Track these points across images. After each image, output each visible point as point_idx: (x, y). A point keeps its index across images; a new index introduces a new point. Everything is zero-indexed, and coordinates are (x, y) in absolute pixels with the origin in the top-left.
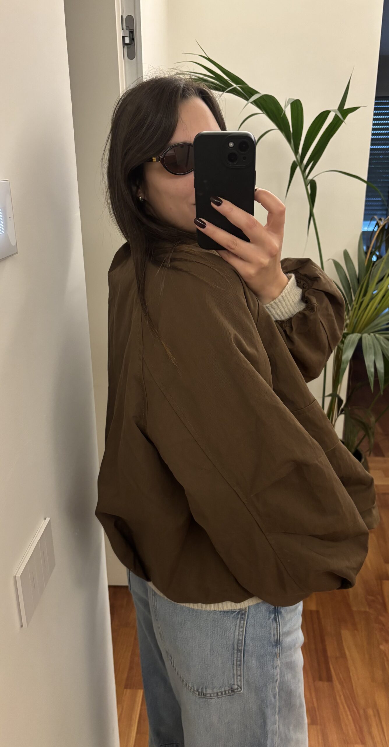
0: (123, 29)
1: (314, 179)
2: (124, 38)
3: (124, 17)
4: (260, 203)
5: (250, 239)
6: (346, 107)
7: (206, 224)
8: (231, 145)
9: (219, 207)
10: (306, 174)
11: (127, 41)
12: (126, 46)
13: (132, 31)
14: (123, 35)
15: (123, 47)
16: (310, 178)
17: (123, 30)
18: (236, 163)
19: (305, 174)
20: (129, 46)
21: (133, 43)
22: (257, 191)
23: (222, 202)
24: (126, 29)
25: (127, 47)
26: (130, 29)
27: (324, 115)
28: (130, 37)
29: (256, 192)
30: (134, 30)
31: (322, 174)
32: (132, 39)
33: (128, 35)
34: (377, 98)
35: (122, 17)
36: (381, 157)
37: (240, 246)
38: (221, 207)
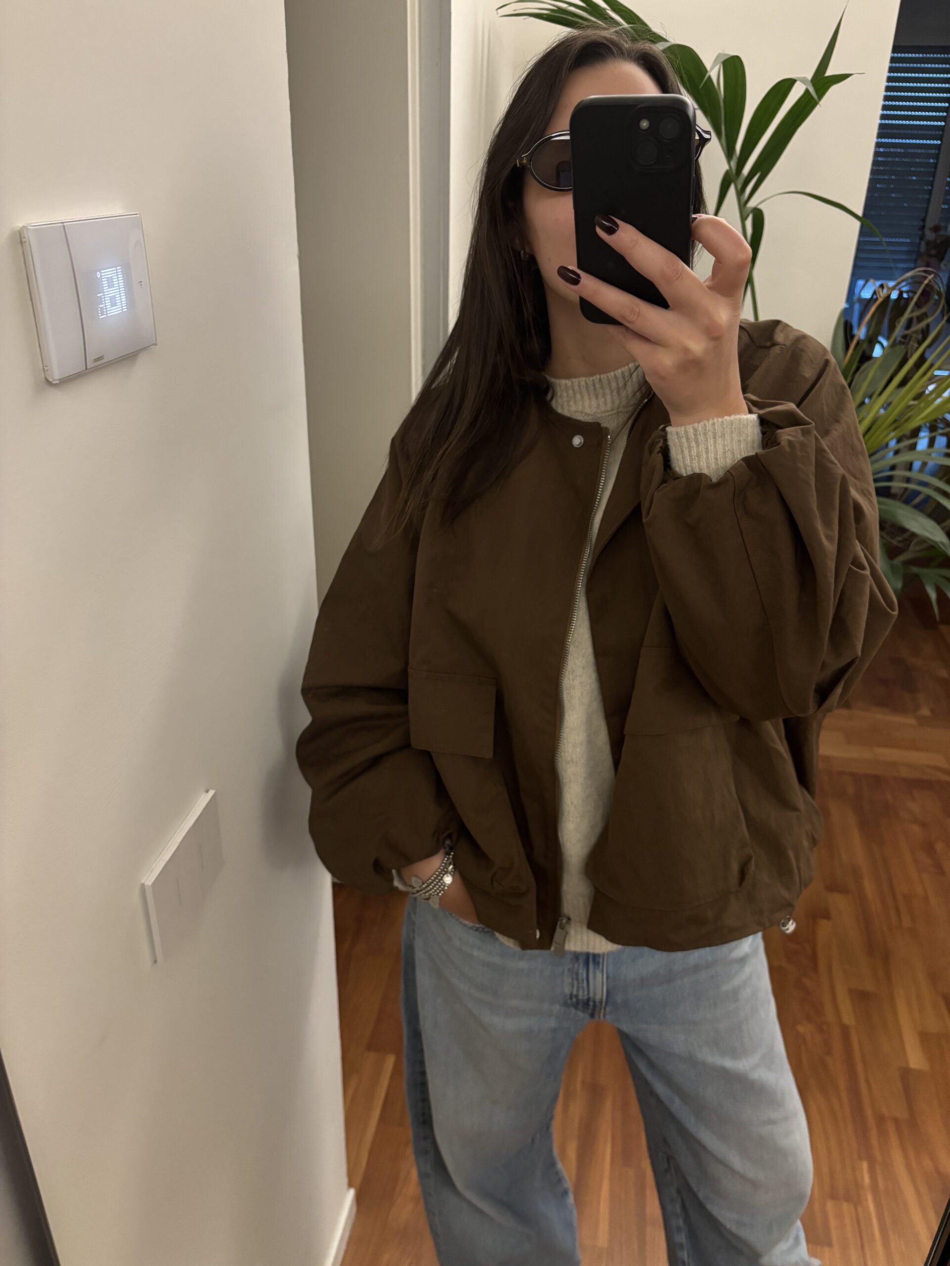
1: (761, 207)
5: (669, 304)
6: (829, 72)
7: (581, 276)
8: (645, 124)
9: (612, 236)
10: (744, 196)
16: (752, 204)
19: (742, 197)
23: (617, 226)
27: (783, 88)
31: (775, 198)
34: (895, 49)
37: (646, 315)
38: (614, 237)
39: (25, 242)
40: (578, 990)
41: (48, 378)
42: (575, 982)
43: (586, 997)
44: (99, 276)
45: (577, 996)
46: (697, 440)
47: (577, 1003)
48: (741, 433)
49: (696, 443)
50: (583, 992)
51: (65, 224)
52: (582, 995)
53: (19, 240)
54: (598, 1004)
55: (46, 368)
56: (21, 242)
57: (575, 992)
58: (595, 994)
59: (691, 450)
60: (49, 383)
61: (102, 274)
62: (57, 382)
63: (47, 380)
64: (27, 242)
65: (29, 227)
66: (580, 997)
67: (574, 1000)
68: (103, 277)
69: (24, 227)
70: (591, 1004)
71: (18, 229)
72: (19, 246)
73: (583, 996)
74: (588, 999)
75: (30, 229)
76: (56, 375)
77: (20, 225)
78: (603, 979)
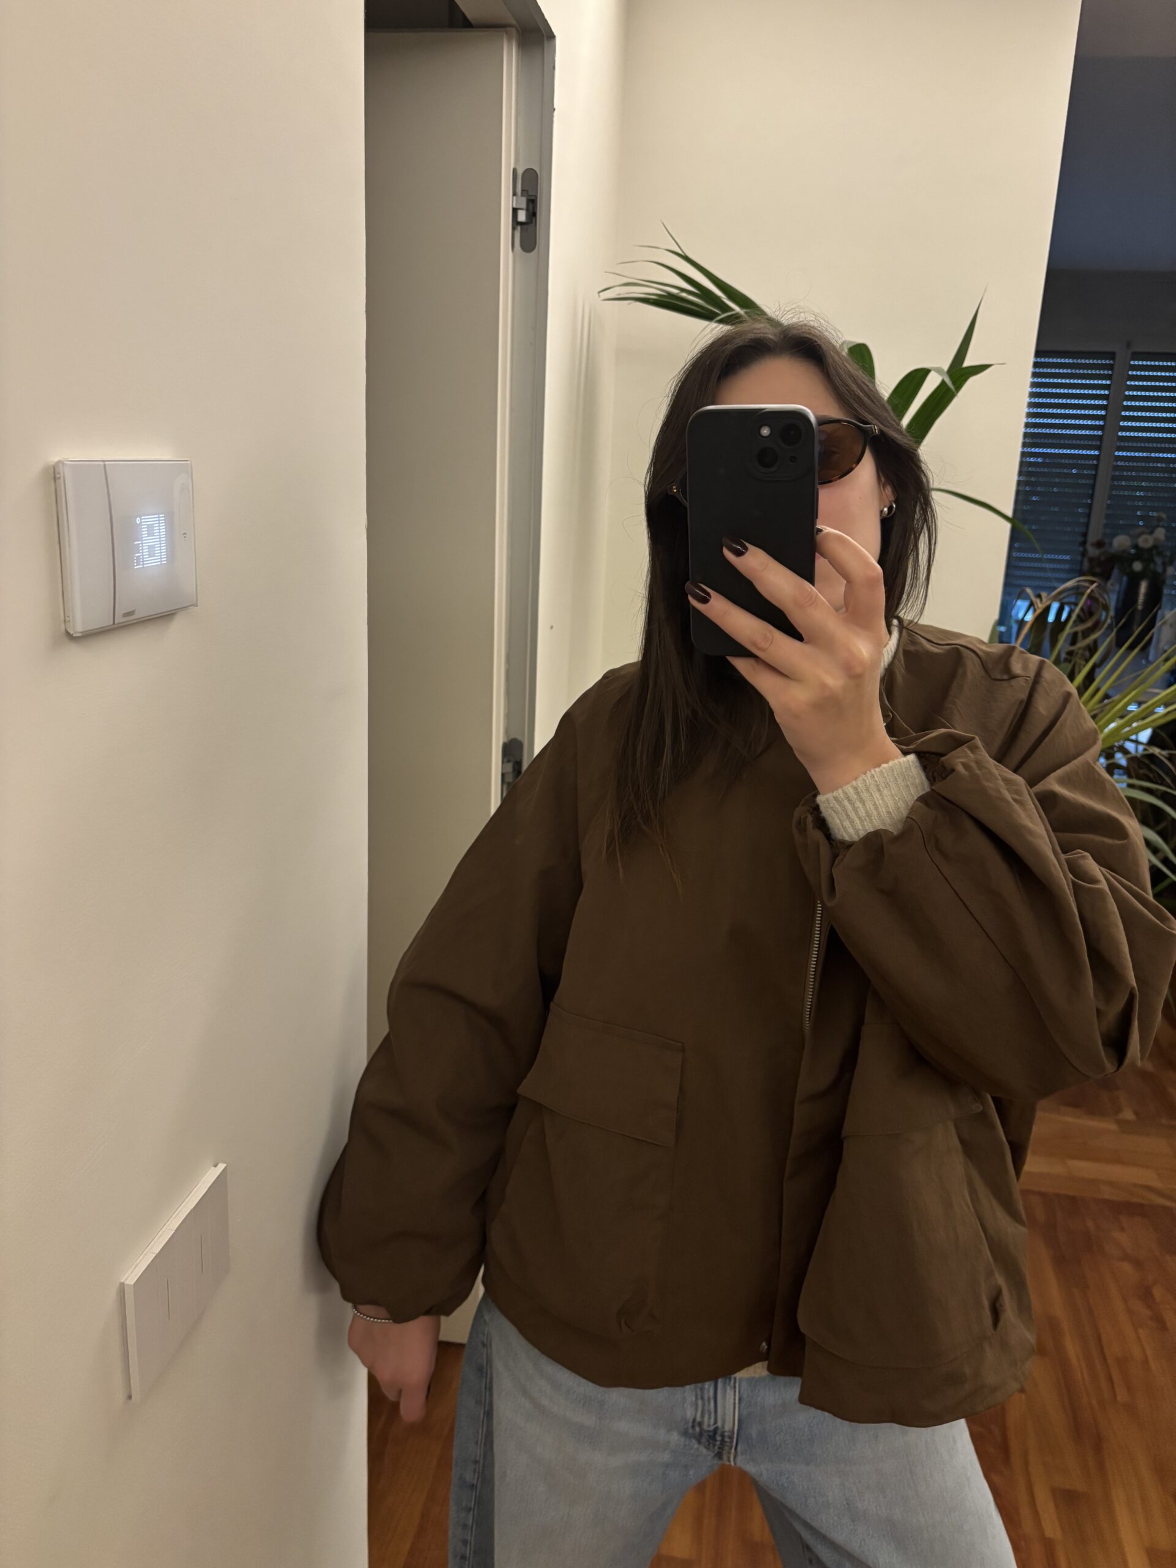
0: (514, 194)
2: (515, 211)
3: (520, 172)
4: (825, 558)
5: (803, 636)
6: (966, 364)
7: (712, 595)
8: (765, 431)
9: (739, 558)
11: (522, 217)
12: (519, 228)
13: (533, 198)
14: (514, 206)
15: (514, 229)
17: (515, 198)
18: (774, 470)
20: (525, 227)
21: (534, 222)
22: (823, 533)
23: (746, 549)
24: (522, 195)
25: (521, 229)
26: (529, 196)
27: (916, 378)
28: (527, 210)
29: (819, 537)
30: (536, 196)
32: (532, 214)
33: (524, 205)
34: (1038, 353)
35: (515, 171)
36: (1074, 471)
37: (780, 646)
38: (742, 558)
39: (59, 478)
40: (702, 1416)
41: (69, 630)
42: (700, 1402)
43: (712, 1428)
44: (138, 523)
45: (700, 1424)
46: (861, 798)
47: (701, 1434)
48: (907, 777)
49: (860, 802)
50: (710, 1418)
51: (106, 463)
52: (708, 1424)
53: (52, 475)
54: (727, 1439)
55: (68, 619)
56: (55, 479)
57: (698, 1419)
58: (724, 1422)
59: (857, 811)
60: (69, 636)
61: (143, 521)
62: (80, 635)
63: (68, 634)
64: (62, 479)
65: (66, 462)
66: (705, 1427)
67: (697, 1429)
68: (143, 524)
69: (59, 462)
70: (719, 1438)
71: (53, 463)
72: (53, 483)
73: (709, 1426)
74: (716, 1429)
75: (66, 464)
76: (78, 627)
77: (54, 459)
78: (735, 1399)
